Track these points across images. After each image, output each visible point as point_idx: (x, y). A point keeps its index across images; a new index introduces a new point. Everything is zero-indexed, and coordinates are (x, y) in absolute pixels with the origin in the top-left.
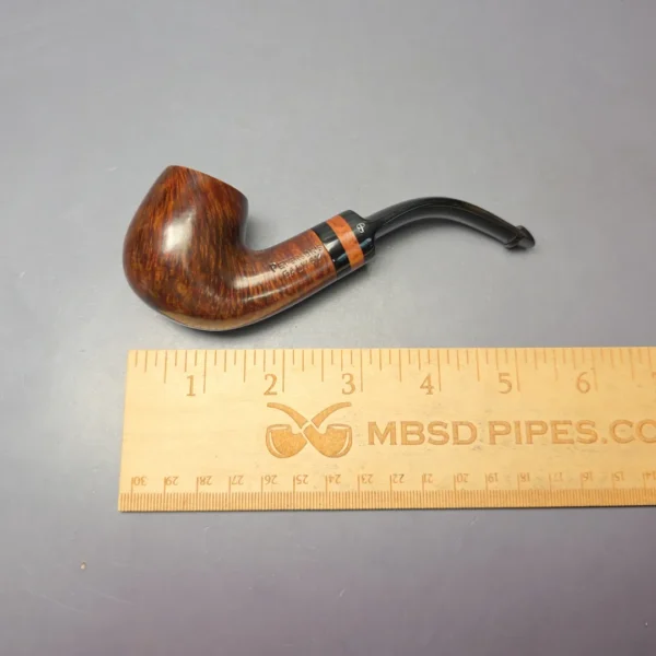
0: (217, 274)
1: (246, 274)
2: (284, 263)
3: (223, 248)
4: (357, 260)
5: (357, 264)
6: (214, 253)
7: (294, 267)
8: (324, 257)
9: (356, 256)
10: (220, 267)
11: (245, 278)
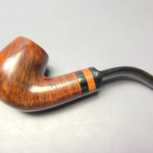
0: (24, 83)
1: (38, 85)
2: (58, 84)
3: (30, 72)
4: (92, 88)
5: (92, 90)
6: (25, 73)
7: (62, 87)
8: (77, 84)
9: (92, 86)
10: (26, 80)
11: (37, 87)
